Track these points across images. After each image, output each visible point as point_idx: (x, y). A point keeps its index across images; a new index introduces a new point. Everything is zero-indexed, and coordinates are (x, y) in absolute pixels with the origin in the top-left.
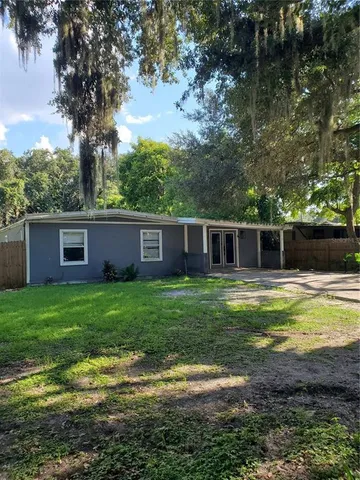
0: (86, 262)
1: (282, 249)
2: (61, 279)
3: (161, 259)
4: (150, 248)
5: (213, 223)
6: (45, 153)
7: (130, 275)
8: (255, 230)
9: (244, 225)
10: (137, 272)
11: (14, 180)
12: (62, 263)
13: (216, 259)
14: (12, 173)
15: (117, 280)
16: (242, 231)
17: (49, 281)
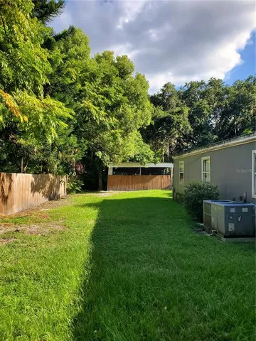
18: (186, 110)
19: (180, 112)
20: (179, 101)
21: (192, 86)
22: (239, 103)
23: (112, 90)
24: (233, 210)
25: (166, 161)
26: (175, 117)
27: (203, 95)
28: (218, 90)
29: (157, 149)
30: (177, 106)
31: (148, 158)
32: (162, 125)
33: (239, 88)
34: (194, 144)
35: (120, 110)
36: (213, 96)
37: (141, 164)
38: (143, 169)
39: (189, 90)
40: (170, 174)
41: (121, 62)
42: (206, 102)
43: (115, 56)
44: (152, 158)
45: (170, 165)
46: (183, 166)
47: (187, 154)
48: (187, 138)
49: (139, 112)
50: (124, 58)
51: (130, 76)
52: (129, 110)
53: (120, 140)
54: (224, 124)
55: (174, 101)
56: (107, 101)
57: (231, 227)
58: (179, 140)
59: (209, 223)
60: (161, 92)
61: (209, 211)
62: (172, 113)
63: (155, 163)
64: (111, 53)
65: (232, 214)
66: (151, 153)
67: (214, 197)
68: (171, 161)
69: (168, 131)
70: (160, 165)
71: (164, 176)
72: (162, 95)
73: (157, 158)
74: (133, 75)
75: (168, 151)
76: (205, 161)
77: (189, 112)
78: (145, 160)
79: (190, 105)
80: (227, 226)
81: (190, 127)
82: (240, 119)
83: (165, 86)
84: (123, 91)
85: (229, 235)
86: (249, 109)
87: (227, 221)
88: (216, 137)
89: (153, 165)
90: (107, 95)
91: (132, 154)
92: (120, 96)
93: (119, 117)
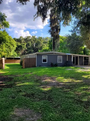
0: (47, 62)
1: (89, 61)
2: (42, 66)
3: (62, 62)
4: (60, 60)
5: (74, 55)
6: (30, 37)
7: (56, 65)
8: (83, 57)
9: (81, 55)
10: (57, 65)
11: (24, 43)
12: (43, 62)
13: (74, 63)
15: (53, 66)
16: (80, 57)
17: (40, 66)
19: (24, 44)
20: (24, 41)
21: (27, 37)
26: (23, 46)
27: (30, 40)
28: (34, 39)
29: (18, 53)
31: (16, 55)
32: (19, 47)
36: (32, 40)
38: (14, 58)
42: (30, 42)
44: (17, 56)
48: (26, 50)
52: (11, 47)
53: (10, 53)
55: (23, 41)
62: (22, 44)
69: (21, 49)
70: (19, 57)
72: (20, 39)
78: (15, 56)
79: (27, 42)
81: (26, 48)
86: (40, 45)
88: (33, 51)
89: (17, 57)
91: (12, 55)
92: (10, 45)
93: (9, 48)
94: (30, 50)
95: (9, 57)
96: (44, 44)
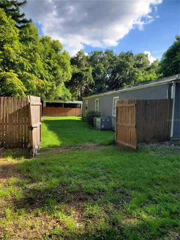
6: (100, 53)
14: (84, 64)
18: (91, 69)
19: (87, 70)
20: (87, 63)
21: (95, 54)
22: (122, 67)
23: (51, 61)
24: (104, 120)
25: (78, 100)
26: (84, 73)
27: (102, 59)
28: (110, 57)
29: (73, 92)
30: (86, 66)
31: (68, 98)
32: (77, 77)
33: (122, 57)
34: (95, 90)
35: (56, 72)
36: (107, 61)
37: (64, 101)
38: (65, 104)
39: (93, 56)
40: (80, 107)
41: (56, 44)
42: (103, 65)
43: (52, 40)
44: (70, 98)
45: (81, 102)
46: (87, 103)
47: (89, 97)
48: (91, 86)
49: (65, 73)
50: (57, 41)
51: (60, 52)
52: (60, 71)
53: (55, 88)
54: (113, 78)
55: (84, 63)
56: (50, 67)
57: (103, 126)
58: (86, 87)
59: (96, 126)
60: (76, 56)
61: (96, 121)
62: (83, 71)
63: (72, 101)
64: (50, 38)
65: (103, 122)
66: (70, 95)
67: (98, 116)
68: (81, 100)
69: (80, 81)
70: (75, 102)
71: (77, 109)
72: (77, 58)
73: (74, 98)
74: (62, 51)
75: (80, 94)
76: (97, 101)
77: (93, 70)
78: (66, 99)
79: (94, 66)
80: (101, 126)
81: (93, 80)
82: (121, 77)
83: (79, 52)
84: (57, 62)
85: (103, 130)
86: (127, 71)
87: (101, 124)
88: (107, 86)
89: (71, 102)
90: (49, 64)
91: (60, 95)
92: (56, 65)
93: (55, 75)
94: (98, 86)
95: (52, 100)
96: (137, 69)
